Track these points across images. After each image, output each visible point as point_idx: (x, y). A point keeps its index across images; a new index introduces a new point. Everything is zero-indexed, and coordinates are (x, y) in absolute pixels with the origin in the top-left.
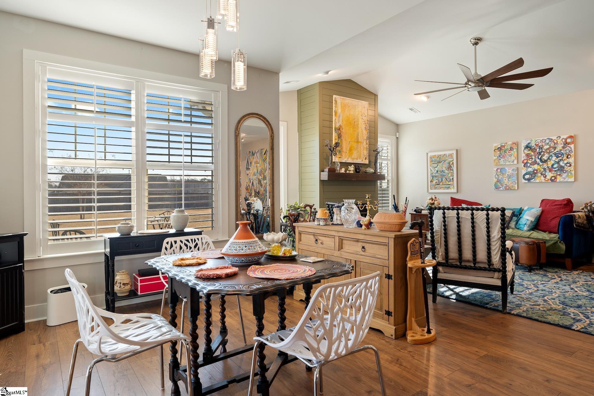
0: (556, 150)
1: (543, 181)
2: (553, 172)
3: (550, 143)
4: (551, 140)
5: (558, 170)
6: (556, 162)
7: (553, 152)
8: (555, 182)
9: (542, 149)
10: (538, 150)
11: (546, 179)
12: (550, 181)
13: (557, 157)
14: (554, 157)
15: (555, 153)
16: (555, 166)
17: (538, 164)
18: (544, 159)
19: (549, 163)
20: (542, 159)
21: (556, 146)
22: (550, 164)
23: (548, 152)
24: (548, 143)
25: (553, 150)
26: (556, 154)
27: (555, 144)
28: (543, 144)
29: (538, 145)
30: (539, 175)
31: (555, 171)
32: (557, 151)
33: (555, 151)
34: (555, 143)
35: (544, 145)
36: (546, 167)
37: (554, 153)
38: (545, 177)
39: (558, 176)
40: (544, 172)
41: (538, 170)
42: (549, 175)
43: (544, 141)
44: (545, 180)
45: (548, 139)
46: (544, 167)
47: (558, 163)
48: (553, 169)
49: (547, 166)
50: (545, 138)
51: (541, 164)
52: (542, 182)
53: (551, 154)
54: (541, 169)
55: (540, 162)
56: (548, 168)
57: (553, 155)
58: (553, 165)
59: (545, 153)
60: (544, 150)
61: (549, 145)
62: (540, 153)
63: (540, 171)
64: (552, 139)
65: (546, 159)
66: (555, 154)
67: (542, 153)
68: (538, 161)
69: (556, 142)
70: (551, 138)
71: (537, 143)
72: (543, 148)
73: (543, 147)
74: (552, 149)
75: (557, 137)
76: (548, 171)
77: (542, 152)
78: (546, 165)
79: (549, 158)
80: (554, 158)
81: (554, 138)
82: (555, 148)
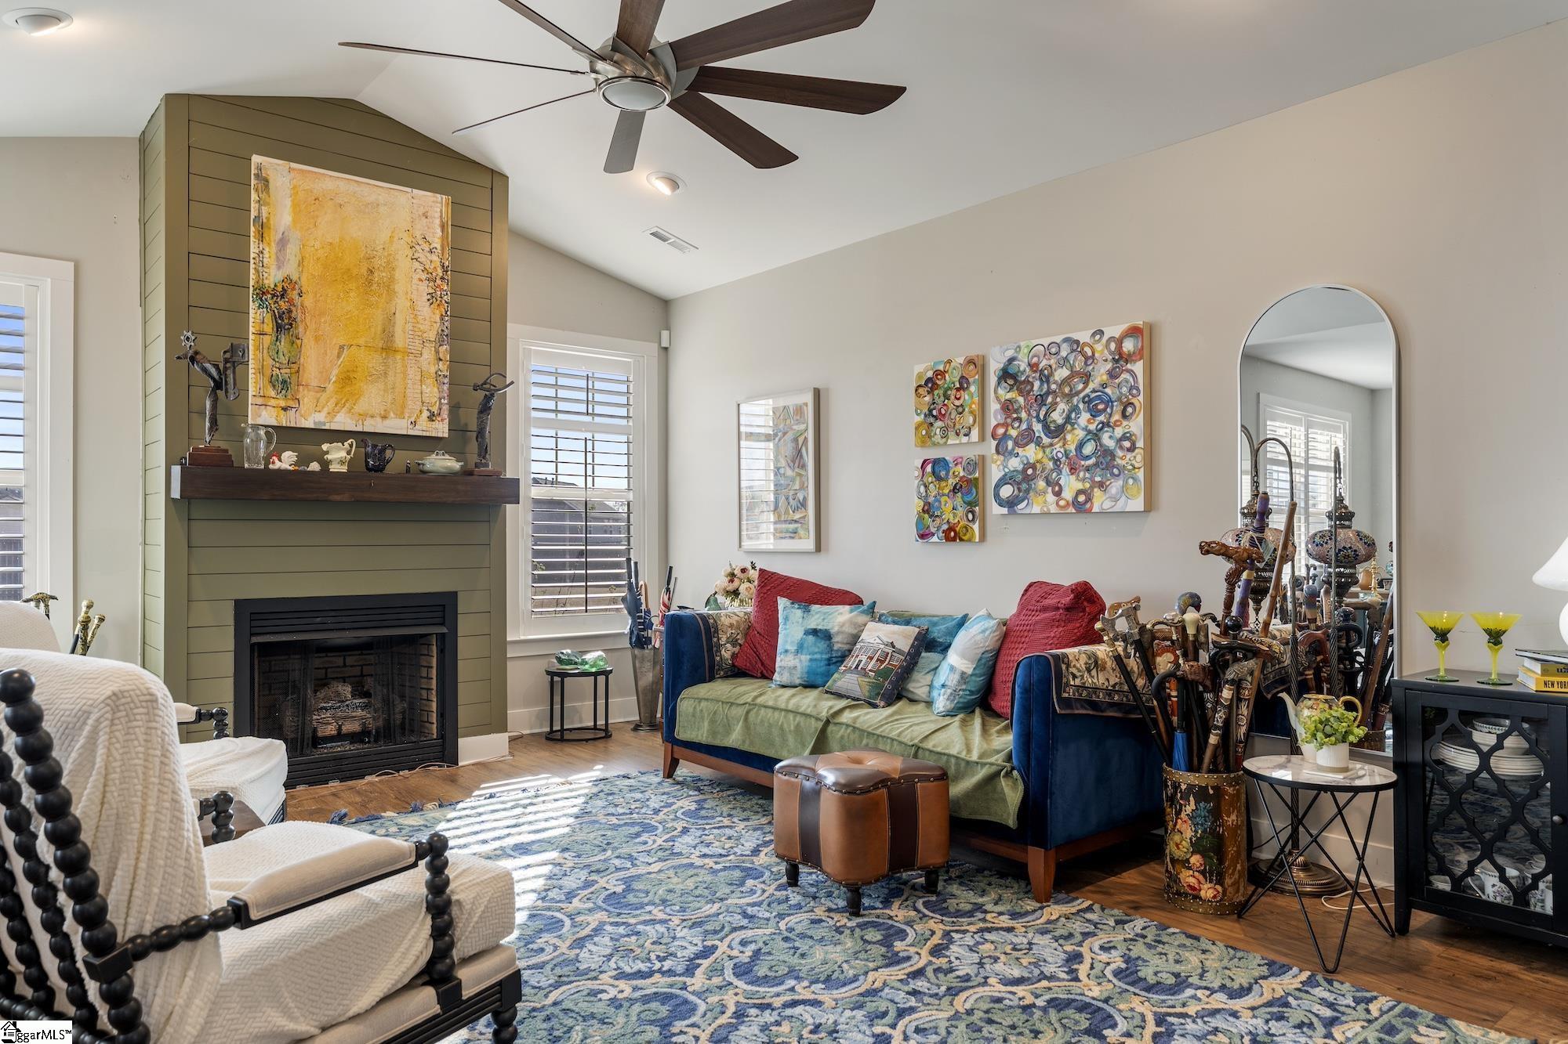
0: (1091, 386)
1: (1053, 509)
2: (1082, 474)
3: (1071, 358)
4: (1075, 347)
5: (1096, 465)
6: (1089, 432)
7: (1082, 395)
8: (1085, 515)
9: (1048, 382)
10: (1037, 384)
11: (1062, 503)
12: (1074, 511)
13: (1095, 413)
14: (1083, 413)
15: (1088, 396)
16: (1088, 449)
17: (1038, 442)
18: (1054, 421)
19: (1069, 437)
20: (1049, 420)
21: (1091, 367)
22: (1073, 437)
23: (1067, 395)
24: (1066, 359)
25: (1081, 386)
26: (1090, 401)
27: (1086, 363)
28: (1052, 362)
29: (1037, 365)
30: (1042, 484)
31: (1088, 469)
32: (1094, 391)
33: (1087, 391)
34: (1087, 358)
35: (1054, 367)
36: (1060, 455)
37: (1084, 398)
38: (1058, 494)
39: (1097, 492)
40: (1054, 474)
41: (1038, 465)
42: (1071, 484)
43: (1053, 350)
44: (1057, 504)
45: (1066, 340)
46: (1055, 452)
47: (1096, 436)
48: (1083, 463)
49: (1062, 450)
50: (1058, 339)
51: (1046, 440)
52: (1048, 514)
53: (1075, 400)
54: (1045, 460)
55: (1043, 435)
56: (1067, 458)
57: (1081, 406)
58: (1081, 446)
59: (1058, 399)
60: (1054, 387)
61: (1068, 365)
62: (1041, 400)
63: (1043, 470)
64: (1077, 342)
65: (1060, 421)
66: (1087, 401)
67: (1050, 399)
68: (1037, 427)
69: (1090, 353)
70: (1075, 336)
71: (1035, 360)
72: (1051, 379)
73: (1051, 374)
74: (1077, 383)
75: (1094, 335)
76: (1066, 470)
77: (1048, 393)
78: (1061, 444)
79: (1068, 419)
80: (1084, 417)
81: (1084, 337)
82: (1087, 377)
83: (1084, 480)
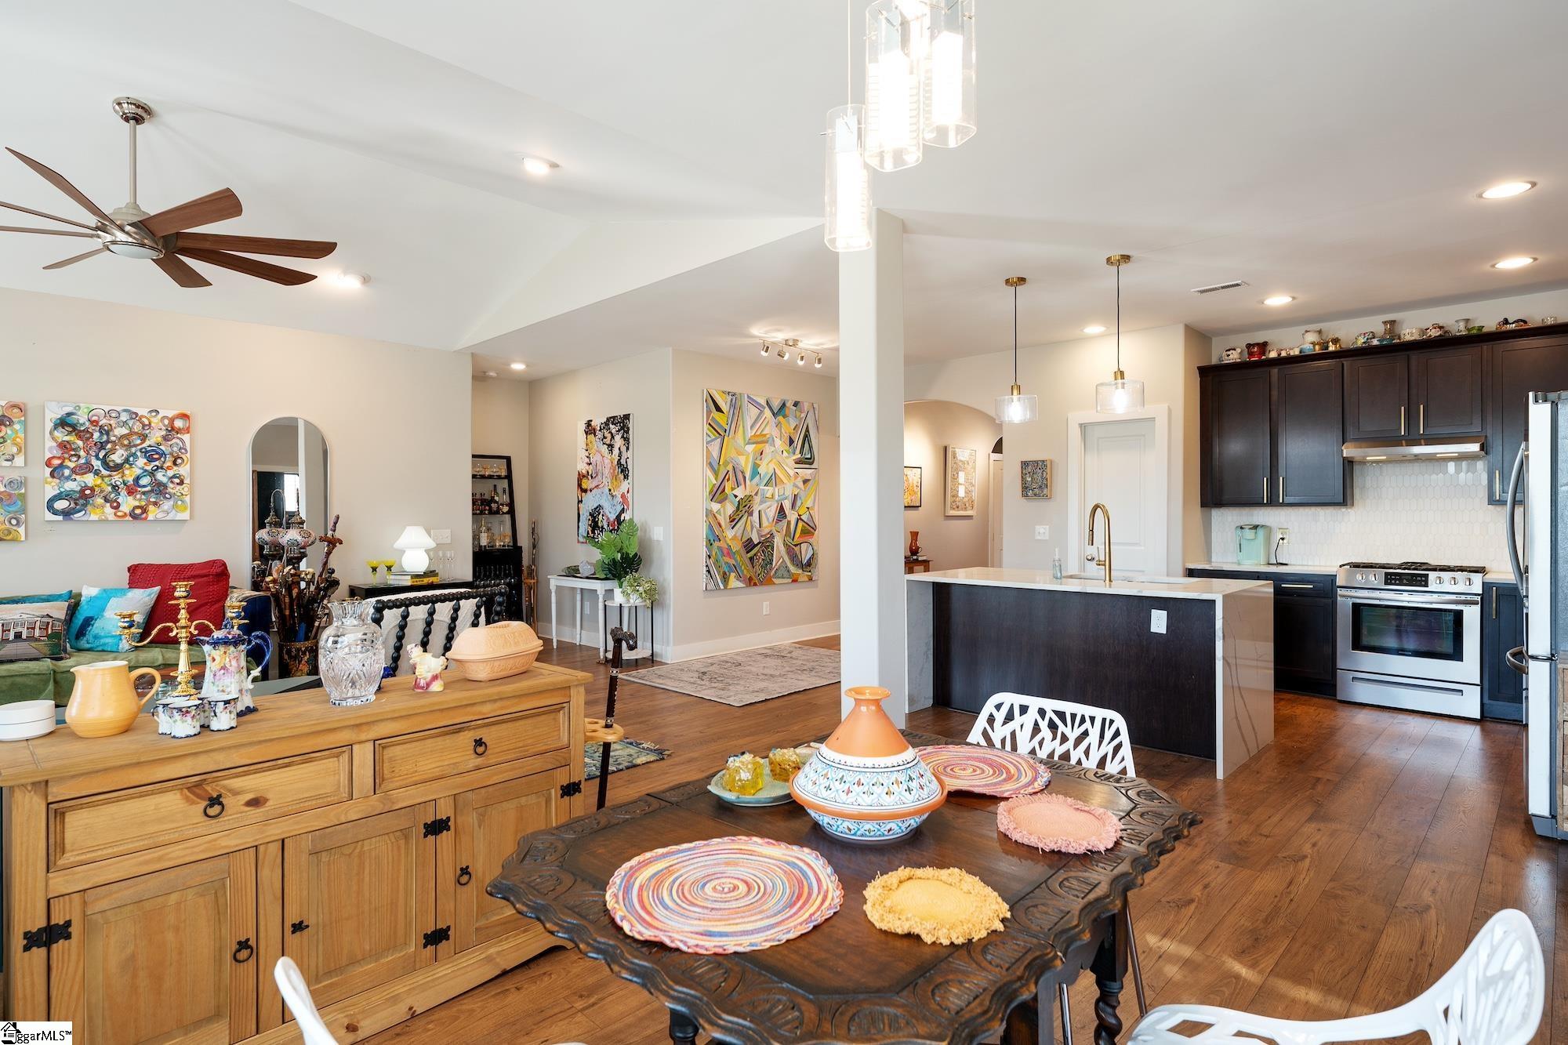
0: (147, 443)
1: (111, 517)
2: (138, 496)
3: (131, 423)
4: (134, 416)
5: (152, 491)
6: (146, 471)
7: (139, 447)
8: (141, 521)
9: (108, 433)
10: (96, 435)
11: (119, 514)
12: (131, 519)
13: (150, 459)
14: (140, 458)
15: (144, 448)
16: (144, 481)
17: (97, 473)
18: (113, 461)
19: (127, 472)
20: (108, 460)
21: (148, 431)
22: (130, 475)
23: (125, 445)
24: (125, 423)
25: (139, 442)
26: (146, 452)
27: (143, 428)
28: (112, 422)
29: (97, 422)
30: (100, 501)
31: (144, 493)
32: (150, 446)
33: (144, 445)
34: (144, 425)
35: (114, 425)
36: (118, 483)
37: (141, 449)
38: (117, 507)
39: (151, 508)
40: (113, 495)
41: (97, 489)
42: (127, 503)
43: (113, 415)
44: (115, 514)
45: (125, 411)
46: (113, 481)
47: (152, 474)
48: (139, 489)
49: (121, 480)
50: (119, 409)
51: (104, 472)
52: (106, 520)
53: (133, 450)
54: (104, 486)
55: (101, 469)
56: (125, 484)
57: (139, 454)
58: (138, 479)
59: (117, 447)
60: (113, 439)
61: (127, 427)
62: (102, 446)
63: (102, 491)
64: (136, 414)
65: (119, 461)
66: (145, 452)
67: (109, 446)
68: (97, 464)
69: (147, 422)
70: (134, 410)
71: (94, 418)
72: (111, 433)
73: (112, 430)
74: (135, 439)
75: (151, 412)
76: (124, 493)
77: (108, 442)
78: (120, 476)
79: (127, 461)
80: (141, 461)
81: (142, 411)
82: (144, 438)
83: (140, 500)
